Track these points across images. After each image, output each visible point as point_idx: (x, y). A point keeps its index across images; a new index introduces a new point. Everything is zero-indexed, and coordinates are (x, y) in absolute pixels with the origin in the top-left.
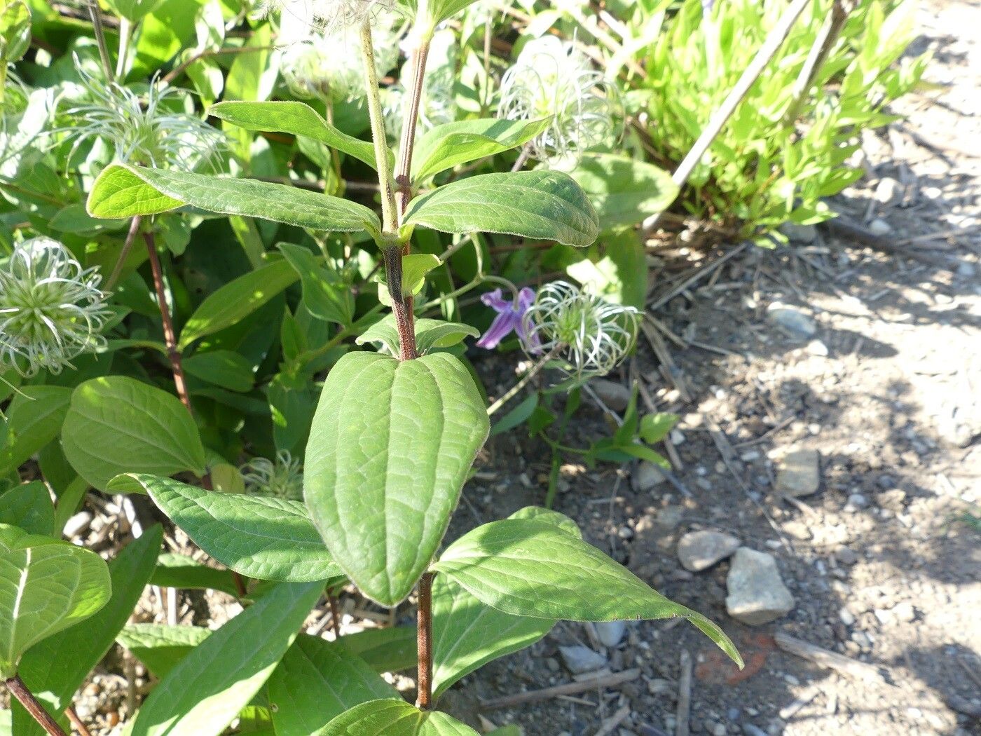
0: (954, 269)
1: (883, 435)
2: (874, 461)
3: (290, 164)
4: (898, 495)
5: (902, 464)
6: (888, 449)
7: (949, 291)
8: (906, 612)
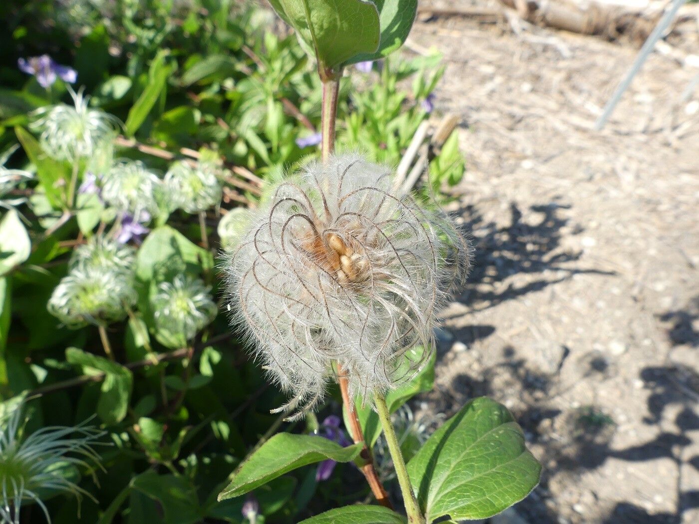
0: (493, 263)
1: (518, 386)
2: (523, 407)
3: (28, 360)
4: (546, 423)
5: (537, 400)
6: (526, 395)
7: (498, 278)
8: (588, 498)
